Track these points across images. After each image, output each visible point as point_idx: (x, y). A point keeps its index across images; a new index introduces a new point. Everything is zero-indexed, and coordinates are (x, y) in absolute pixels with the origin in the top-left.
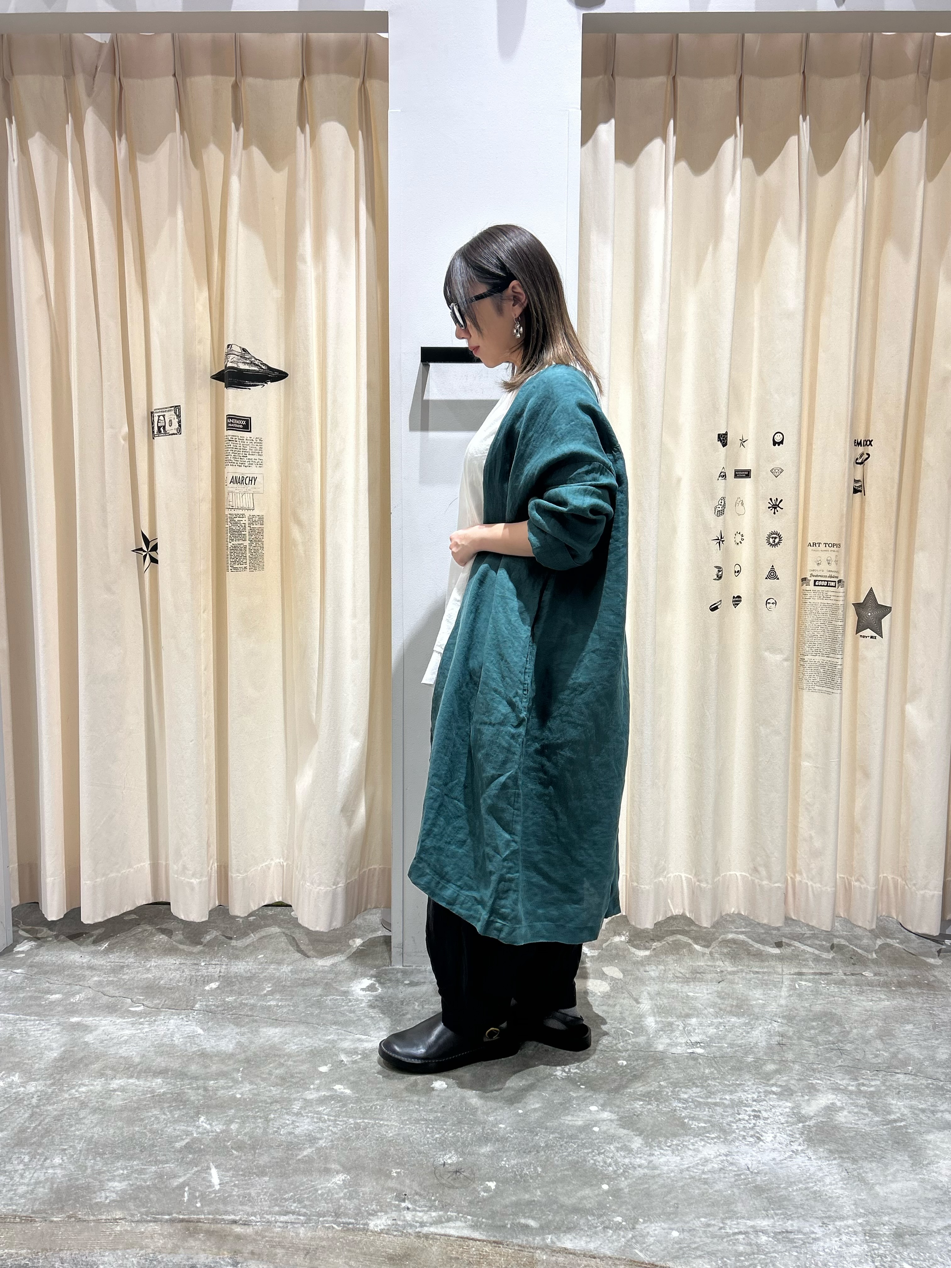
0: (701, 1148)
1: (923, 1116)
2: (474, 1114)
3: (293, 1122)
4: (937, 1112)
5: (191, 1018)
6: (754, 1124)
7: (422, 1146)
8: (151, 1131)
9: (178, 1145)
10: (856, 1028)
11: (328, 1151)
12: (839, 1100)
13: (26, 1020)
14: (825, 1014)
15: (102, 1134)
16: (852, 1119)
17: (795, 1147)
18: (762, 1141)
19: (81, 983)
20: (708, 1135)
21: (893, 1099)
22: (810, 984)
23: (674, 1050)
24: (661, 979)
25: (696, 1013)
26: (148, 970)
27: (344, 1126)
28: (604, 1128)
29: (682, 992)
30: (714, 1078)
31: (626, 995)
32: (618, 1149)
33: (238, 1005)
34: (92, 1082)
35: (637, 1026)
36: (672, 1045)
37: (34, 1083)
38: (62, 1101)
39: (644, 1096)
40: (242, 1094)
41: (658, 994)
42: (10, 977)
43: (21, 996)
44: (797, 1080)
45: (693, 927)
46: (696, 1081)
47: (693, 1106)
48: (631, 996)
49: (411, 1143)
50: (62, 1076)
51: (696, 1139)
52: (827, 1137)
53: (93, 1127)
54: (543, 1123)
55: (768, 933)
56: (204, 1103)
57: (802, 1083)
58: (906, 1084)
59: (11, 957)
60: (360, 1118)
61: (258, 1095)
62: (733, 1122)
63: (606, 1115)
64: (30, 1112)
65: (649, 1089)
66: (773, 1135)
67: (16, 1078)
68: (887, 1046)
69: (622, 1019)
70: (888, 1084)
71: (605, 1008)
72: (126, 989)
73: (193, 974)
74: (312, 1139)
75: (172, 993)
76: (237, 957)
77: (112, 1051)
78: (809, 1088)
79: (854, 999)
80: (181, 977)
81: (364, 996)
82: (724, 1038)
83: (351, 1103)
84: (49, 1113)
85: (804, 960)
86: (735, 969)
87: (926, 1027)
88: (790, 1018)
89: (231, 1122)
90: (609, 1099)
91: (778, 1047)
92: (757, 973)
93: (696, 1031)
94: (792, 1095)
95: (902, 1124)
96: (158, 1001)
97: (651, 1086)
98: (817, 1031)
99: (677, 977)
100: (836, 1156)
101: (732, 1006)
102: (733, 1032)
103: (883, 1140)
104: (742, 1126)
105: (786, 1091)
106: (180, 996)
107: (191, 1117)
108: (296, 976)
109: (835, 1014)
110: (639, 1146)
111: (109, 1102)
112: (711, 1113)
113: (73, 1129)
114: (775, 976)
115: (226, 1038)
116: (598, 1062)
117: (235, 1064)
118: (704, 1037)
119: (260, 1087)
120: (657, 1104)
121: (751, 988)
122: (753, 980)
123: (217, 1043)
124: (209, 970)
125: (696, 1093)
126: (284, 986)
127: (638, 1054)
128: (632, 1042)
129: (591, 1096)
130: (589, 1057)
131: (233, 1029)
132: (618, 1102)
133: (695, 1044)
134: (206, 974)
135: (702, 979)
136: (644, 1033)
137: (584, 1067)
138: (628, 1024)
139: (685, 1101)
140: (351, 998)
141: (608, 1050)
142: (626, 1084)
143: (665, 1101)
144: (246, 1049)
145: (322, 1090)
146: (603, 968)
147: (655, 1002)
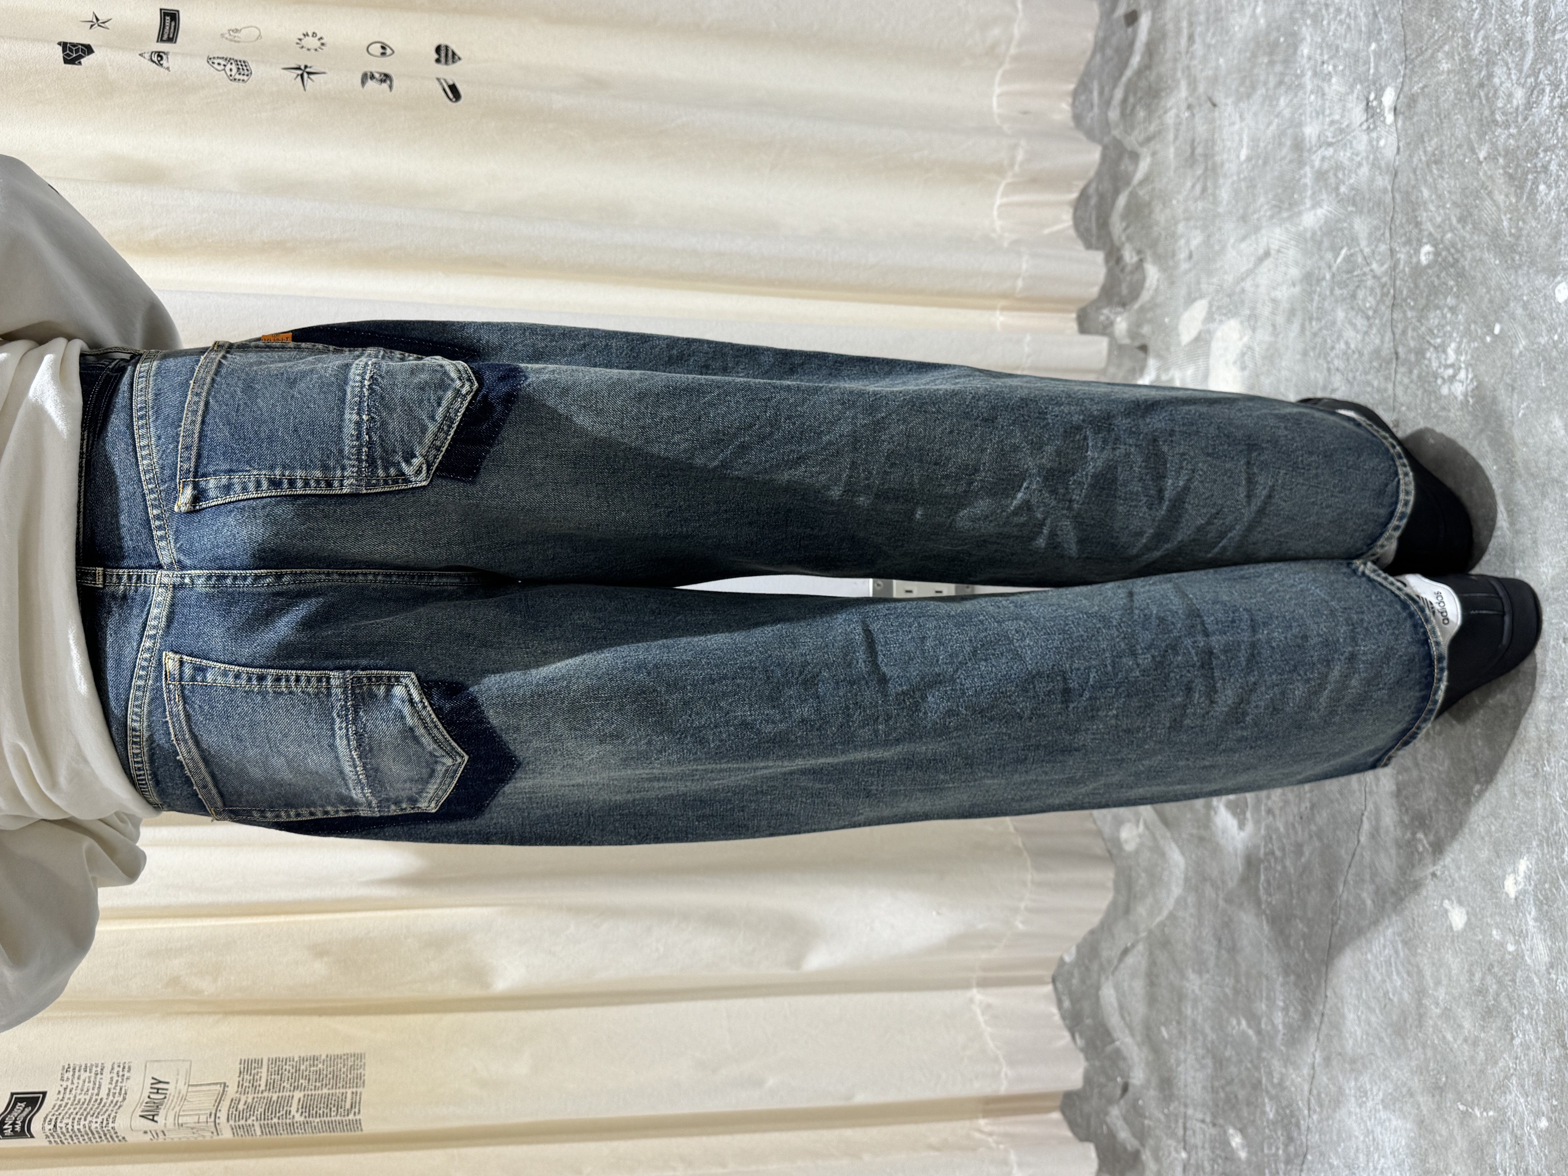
23: (1389, 152)
24: (1209, 221)
25: (1290, 131)
29: (1239, 173)
30: (1465, 47)
31: (1248, 285)
35: (1326, 243)
36: (1376, 159)
39: (1521, 187)
41: (1244, 219)
45: (1092, 190)
46: (1475, 81)
48: (1251, 272)
65: (1501, 180)
69: (1310, 278)
81: (1257, 822)
82: (1354, 56)
86: (1183, 85)
92: (1191, 38)
93: (1337, 117)
97: (1491, 177)
99: (1204, 190)
101: (1272, 63)
102: (1338, 42)
108: (1211, 963)
115: (1373, 1131)
116: (1426, 307)
117: (1446, 1120)
118: (1352, 98)
119: (1515, 1069)
120: (1545, 151)
121: (1226, 39)
122: (1208, 40)
123: (1388, 1152)
124: (1200, 1144)
125: (1510, 74)
126: (1236, 991)
127: (1402, 225)
128: (1369, 245)
129: (1525, 306)
130: (1414, 330)
131: (1350, 1113)
132: (1543, 241)
133: (1372, 112)
134: (1208, 1152)
135: (1207, 141)
136: (1345, 225)
137: (1441, 334)
138: (1323, 264)
139: (1535, 91)
140: (1262, 851)
141: (1392, 291)
142: (1486, 234)
143: (1534, 137)
144: (1404, 1090)
145: (1520, 925)
146: (1183, 344)
147: (1264, 220)
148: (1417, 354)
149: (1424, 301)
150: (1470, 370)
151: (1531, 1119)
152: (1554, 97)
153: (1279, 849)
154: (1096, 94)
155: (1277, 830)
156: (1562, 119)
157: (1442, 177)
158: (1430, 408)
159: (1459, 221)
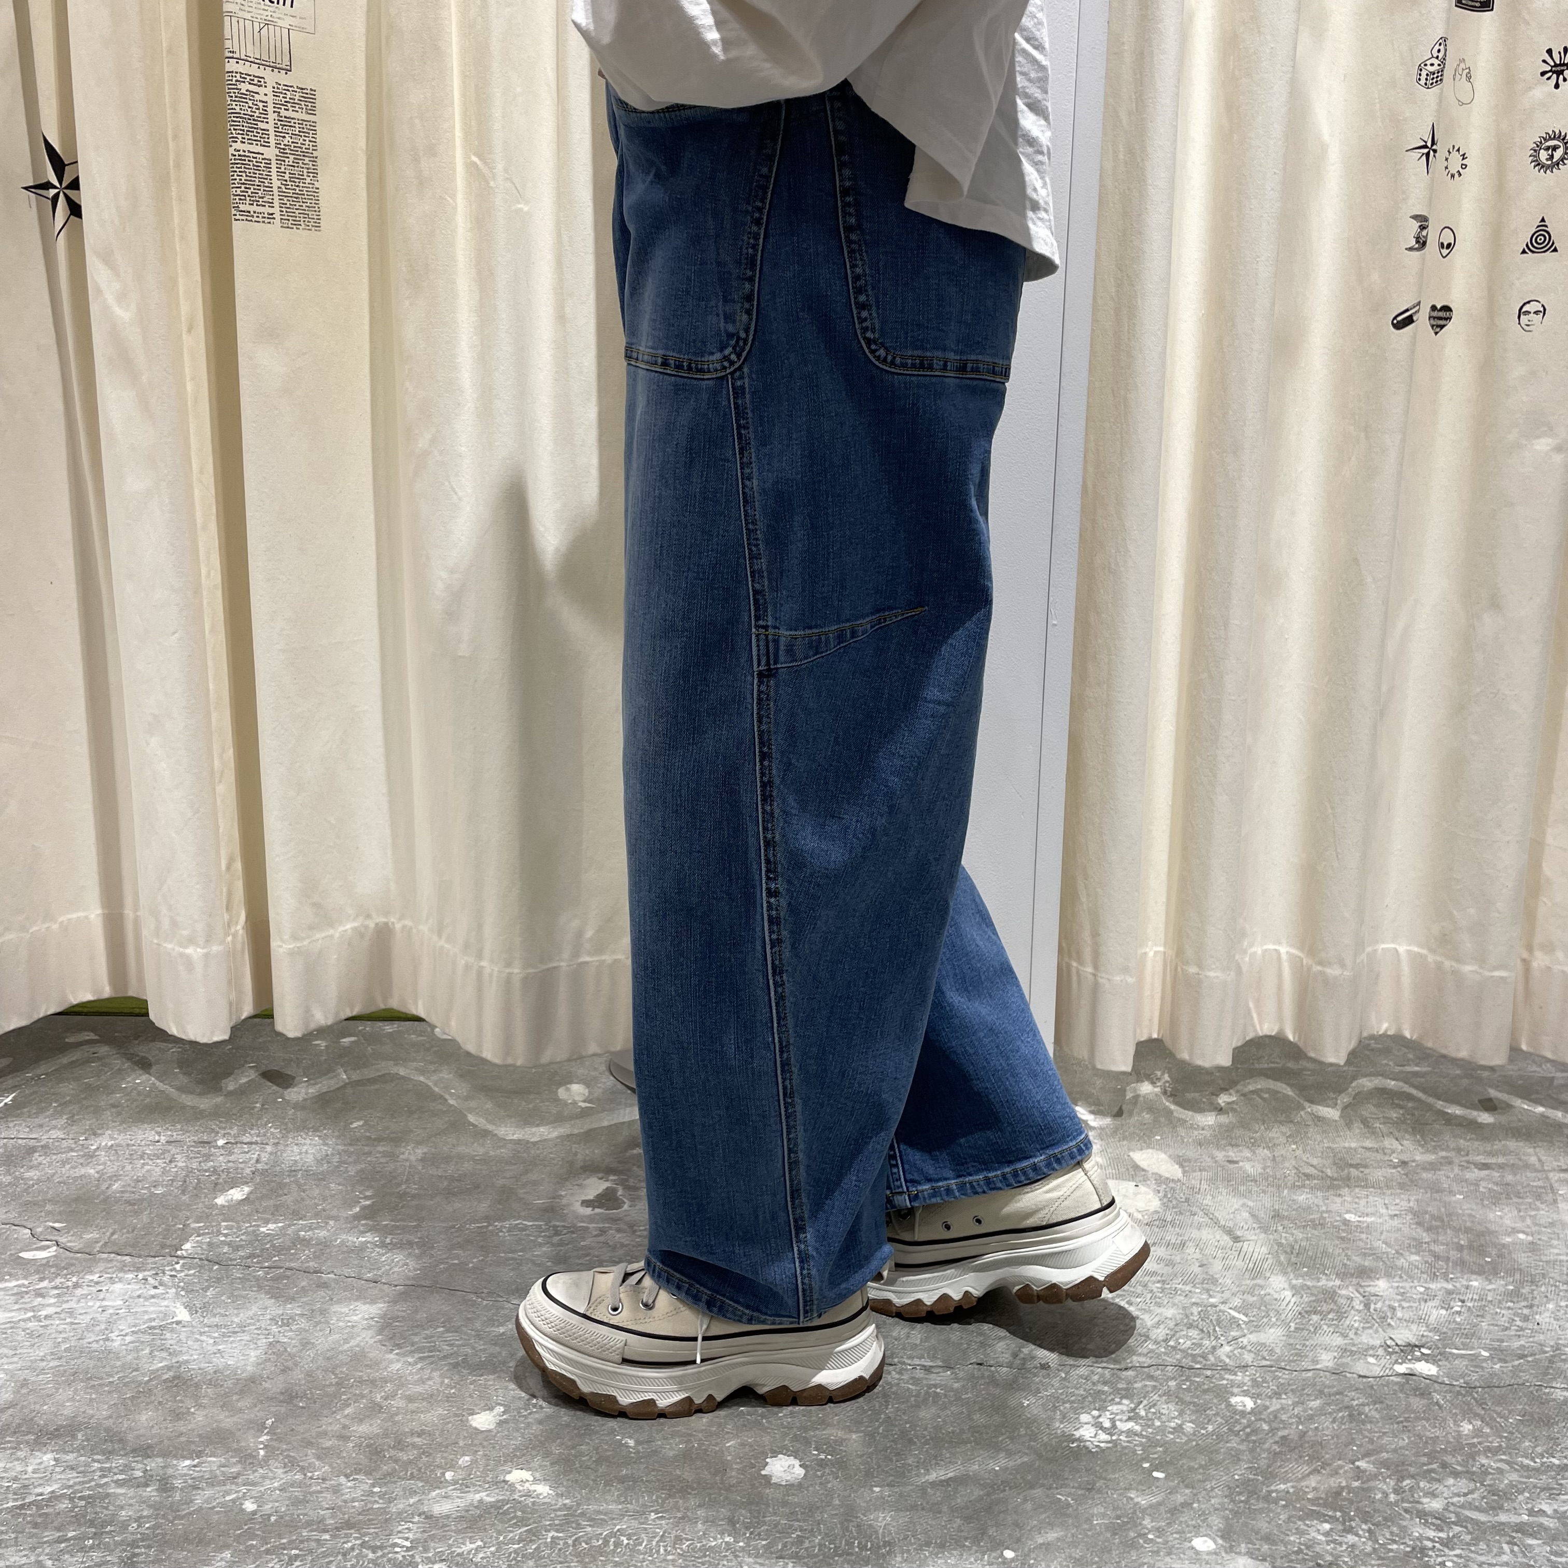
5: (166, 1279)
23: (1360, 1368)
24: (1271, 1181)
25: (1381, 1265)
26: (91, 1157)
29: (1327, 1212)
30: (1489, 1449)
31: (1200, 1218)
33: (289, 1243)
35: (1251, 1299)
36: (1352, 1353)
39: (1325, 1505)
41: (1277, 1216)
45: (1304, 1063)
46: (1449, 1459)
47: (1468, 1538)
48: (1216, 1222)
61: (304, 1502)
65: (1334, 1482)
69: (1210, 1282)
72: (27, 1204)
73: (195, 1166)
75: (136, 1213)
76: (301, 1127)
80: (164, 1172)
81: (591, 1219)
82: (1471, 1334)
83: (552, 1526)
86: (1432, 1157)
90: (1236, 1513)
92: (1486, 1166)
93: (1399, 1314)
96: (95, 1235)
97: (1336, 1472)
99: (1308, 1176)
101: (1460, 1248)
102: (1488, 1317)
106: (152, 1222)
108: (433, 1171)
114: (1529, 1174)
115: (244, 1332)
116: (1181, 1401)
117: (255, 1406)
118: (1423, 1331)
119: (311, 1478)
120: (1369, 1531)
121: (1486, 1202)
122: (1483, 1184)
123: (220, 1347)
124: (232, 1158)
125: (1459, 1496)
126: (402, 1196)
127: (1276, 1378)
128: (1251, 1343)
129: (1187, 1505)
130: (1154, 1387)
131: (266, 1308)
132: (1263, 1525)
133: (1408, 1350)
134: (224, 1166)
135: (1367, 1179)
136: (1274, 1320)
137: (1150, 1415)
138: (1227, 1295)
139: (1440, 1520)
140: (558, 1223)
141: (1198, 1366)
142: (1269, 1466)
143: (1385, 1519)
144: (290, 1364)
145: (475, 1485)
146: (1131, 1154)
147: (1276, 1236)
148: (1126, 1389)
149: (1188, 1399)
150: (1110, 1445)
151: (254, 1493)
152: (1433, 1541)
153: (561, 1240)
154: (1417, 1069)
155: (583, 1239)
156: (1408, 1549)
157: (1334, 1421)
158: (1064, 1403)
159: (1283, 1438)
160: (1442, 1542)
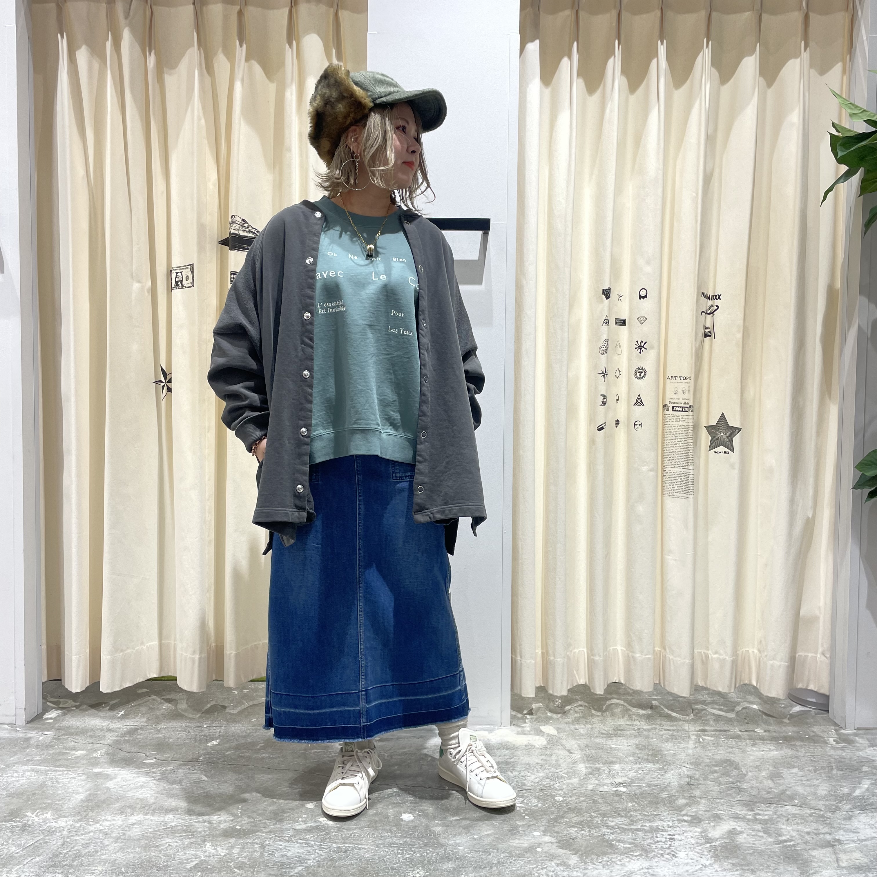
0: (627, 864)
1: (808, 838)
2: (436, 839)
3: (285, 846)
4: (819, 834)
6: (670, 845)
7: (394, 864)
8: (164, 855)
9: (189, 866)
10: (751, 771)
11: (315, 869)
12: (739, 826)
13: (56, 771)
14: (726, 761)
15: (124, 857)
16: (751, 840)
17: (704, 861)
18: (676, 857)
19: (101, 742)
20: (632, 853)
21: (783, 825)
22: (712, 739)
23: (601, 789)
24: (589, 735)
25: (619, 760)
26: (159, 731)
27: (328, 849)
28: (546, 849)
29: (606, 745)
30: (635, 810)
31: (560, 747)
32: (558, 865)
34: (114, 818)
35: (570, 770)
36: (600, 785)
37: (65, 819)
38: (89, 833)
39: (578, 824)
40: (241, 826)
41: (587, 746)
42: (41, 738)
43: (51, 752)
44: (704, 811)
46: (621, 813)
47: (619, 832)
48: (565, 748)
49: (385, 862)
50: (88, 814)
51: (622, 857)
52: (730, 854)
53: (116, 853)
54: (495, 845)
55: (676, 700)
56: (210, 833)
57: (708, 814)
58: (793, 814)
59: (41, 722)
60: (342, 843)
61: (256, 826)
62: (652, 844)
63: (547, 839)
64: (62, 841)
65: (582, 819)
66: (686, 853)
67: (49, 815)
68: (778, 785)
69: (558, 766)
70: (778, 813)
71: (543, 757)
72: (140, 746)
73: (197, 734)
74: (301, 861)
75: (180, 749)
76: (234, 721)
77: (130, 794)
78: (714, 817)
79: (749, 750)
80: (187, 735)
82: (642, 780)
83: (334, 832)
84: (78, 842)
85: (706, 720)
86: (649, 727)
87: (808, 770)
88: (696, 763)
89: (232, 847)
90: (549, 826)
91: (687, 787)
92: (668, 730)
93: (620, 774)
94: (700, 822)
95: (791, 843)
96: (168, 755)
97: (584, 816)
98: (719, 774)
99: (602, 734)
100: (738, 868)
101: (648, 755)
102: (649, 775)
103: (776, 856)
104: (660, 846)
105: (695, 819)
106: (186, 751)
107: (199, 845)
109: (734, 761)
110: (576, 862)
111: (129, 833)
112: (634, 837)
113: (98, 854)
114: (683, 732)
115: (227, 783)
116: (539, 798)
117: (234, 803)
118: (626, 779)
119: (256, 820)
120: (589, 830)
121: (663, 741)
122: (665, 735)
123: (220, 787)
124: (210, 731)
125: (621, 822)
126: (273, 743)
127: (572, 792)
128: (566, 783)
129: (534, 824)
130: (531, 795)
131: (233, 776)
132: (556, 829)
133: (619, 784)
134: (208, 734)
135: (623, 735)
136: (576, 776)
137: (527, 802)
138: (563, 769)
139: (612, 828)
141: (547, 789)
142: (562, 815)
143: (595, 827)
145: (308, 822)
146: (540, 727)
147: (585, 752)
157: (587, 803)
159: (570, 808)
160: (611, 833)
